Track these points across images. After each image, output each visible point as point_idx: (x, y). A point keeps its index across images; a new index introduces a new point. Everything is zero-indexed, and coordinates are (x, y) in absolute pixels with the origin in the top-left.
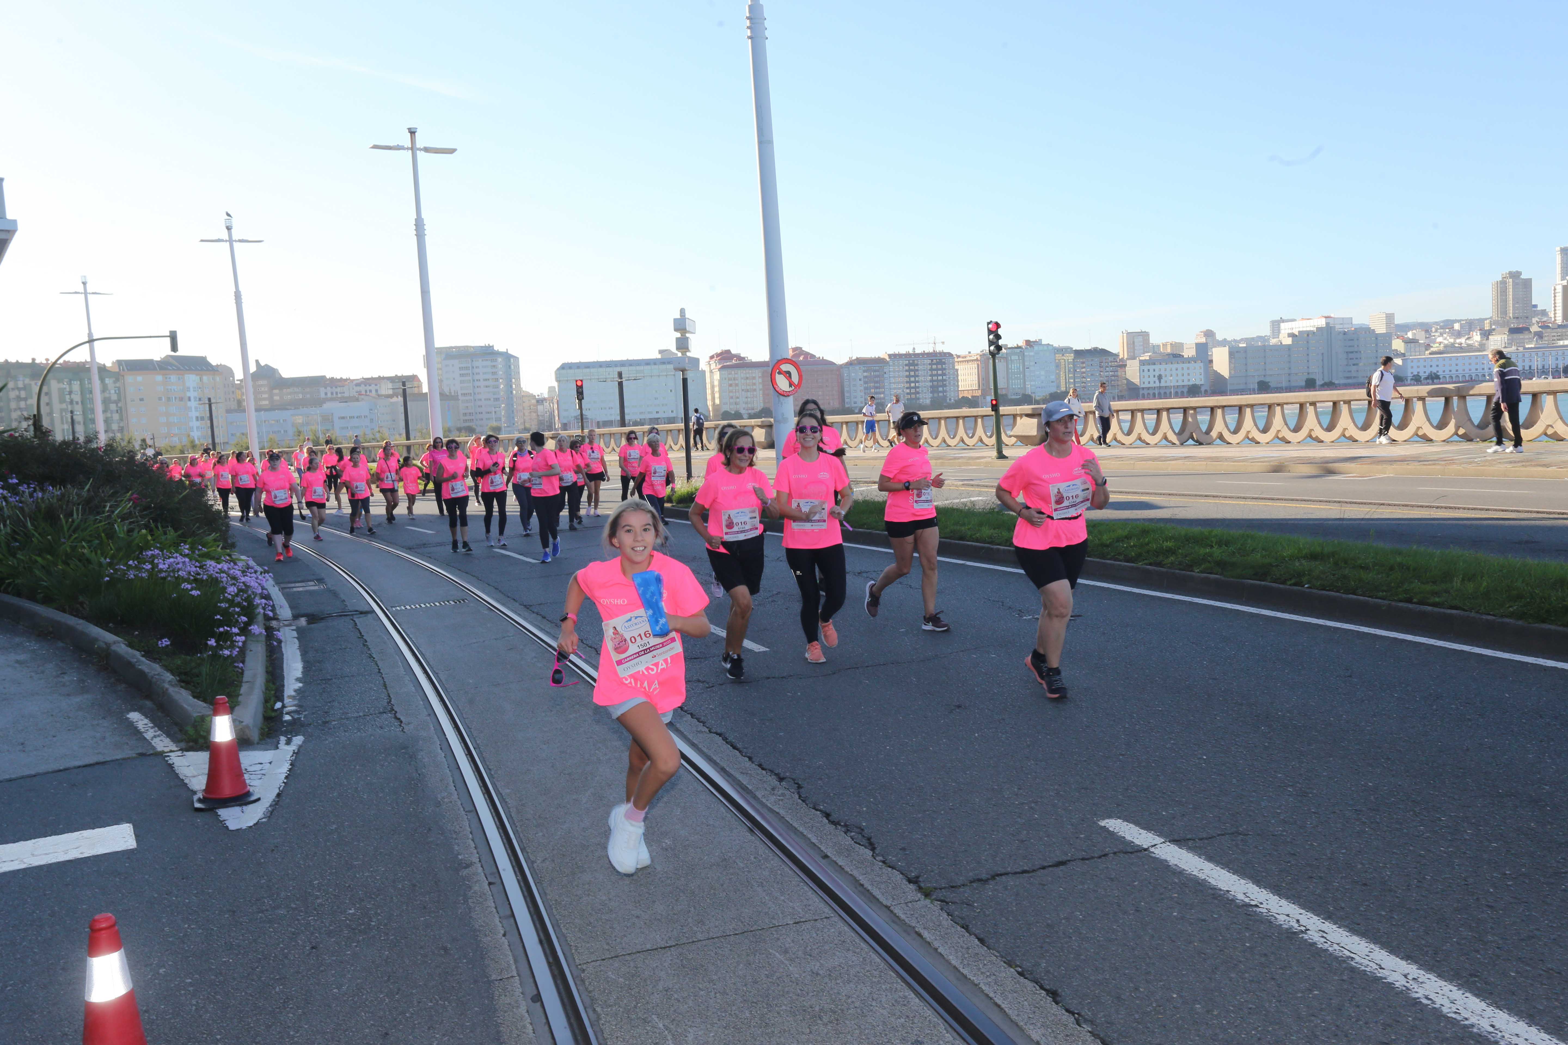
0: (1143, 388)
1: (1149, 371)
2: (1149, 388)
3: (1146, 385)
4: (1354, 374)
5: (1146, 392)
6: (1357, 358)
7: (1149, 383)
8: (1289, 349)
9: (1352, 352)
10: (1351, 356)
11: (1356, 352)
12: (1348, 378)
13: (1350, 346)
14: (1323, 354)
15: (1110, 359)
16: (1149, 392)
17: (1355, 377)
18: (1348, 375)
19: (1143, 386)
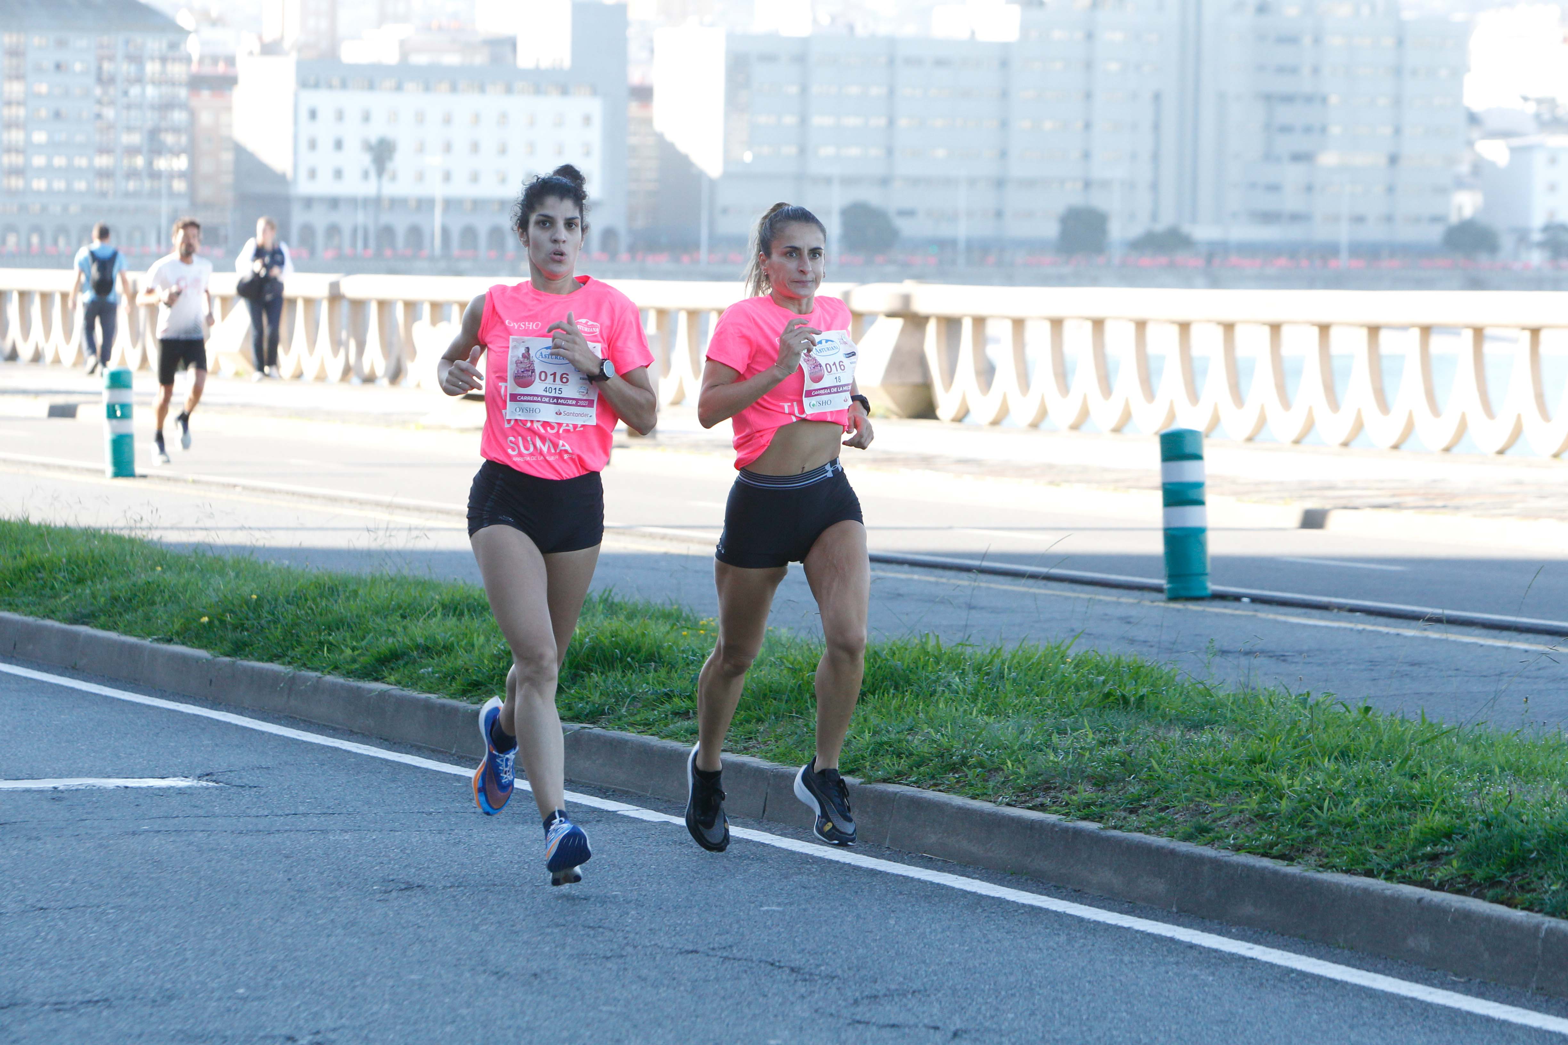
0: (309, 202)
1: (340, 116)
2: (334, 203)
3: (324, 186)
4: (1291, 202)
5: (320, 219)
6: (1308, 130)
7: (338, 174)
8: (1004, 64)
9: (1288, 99)
10: (1285, 114)
11: (1309, 99)
12: (1268, 217)
13: (1281, 70)
14: (1157, 97)
15: (154, 44)
16: (336, 217)
17: (1296, 218)
18: (1267, 202)
19: (304, 187)
